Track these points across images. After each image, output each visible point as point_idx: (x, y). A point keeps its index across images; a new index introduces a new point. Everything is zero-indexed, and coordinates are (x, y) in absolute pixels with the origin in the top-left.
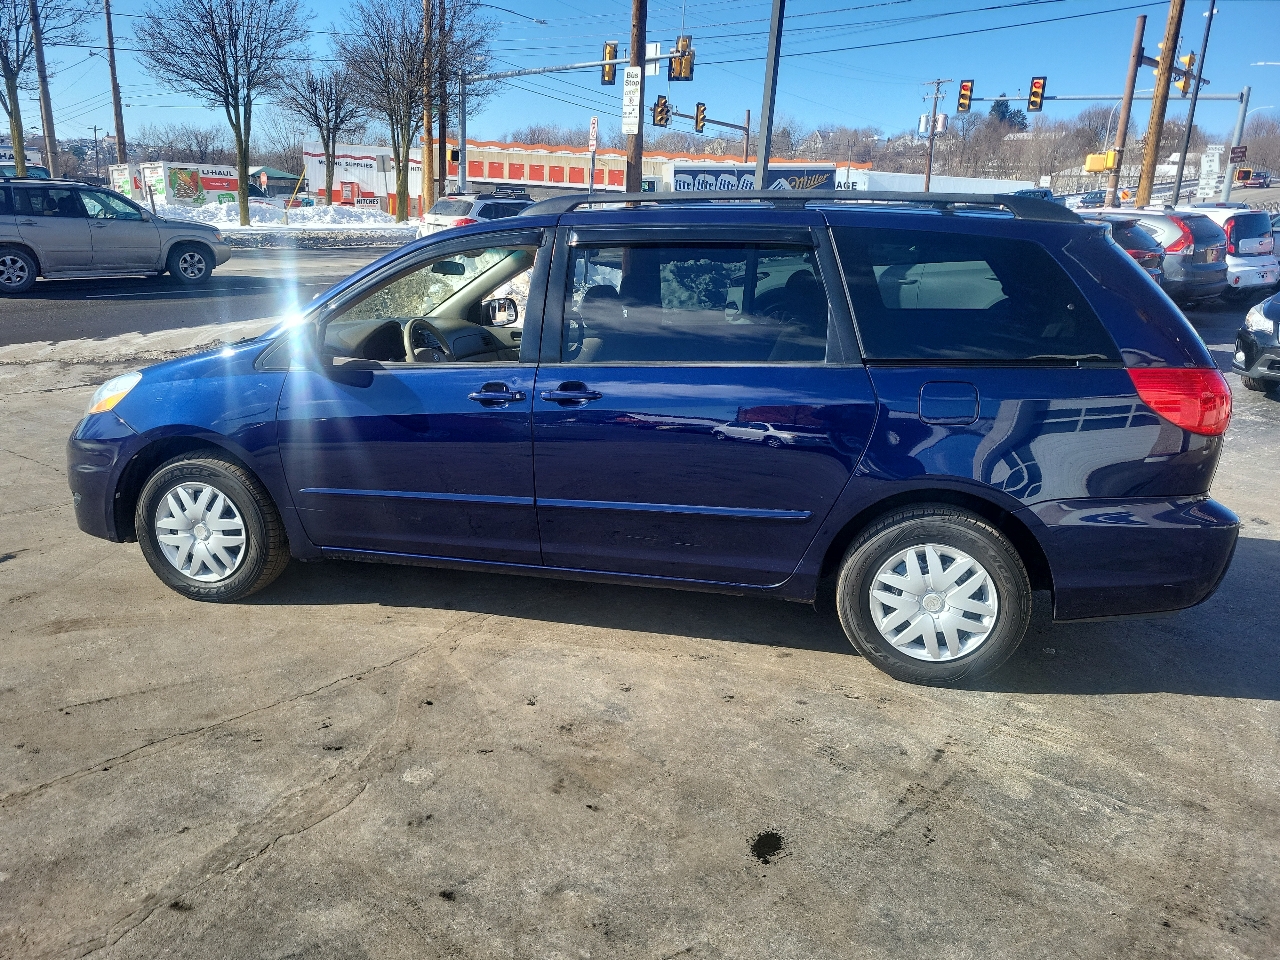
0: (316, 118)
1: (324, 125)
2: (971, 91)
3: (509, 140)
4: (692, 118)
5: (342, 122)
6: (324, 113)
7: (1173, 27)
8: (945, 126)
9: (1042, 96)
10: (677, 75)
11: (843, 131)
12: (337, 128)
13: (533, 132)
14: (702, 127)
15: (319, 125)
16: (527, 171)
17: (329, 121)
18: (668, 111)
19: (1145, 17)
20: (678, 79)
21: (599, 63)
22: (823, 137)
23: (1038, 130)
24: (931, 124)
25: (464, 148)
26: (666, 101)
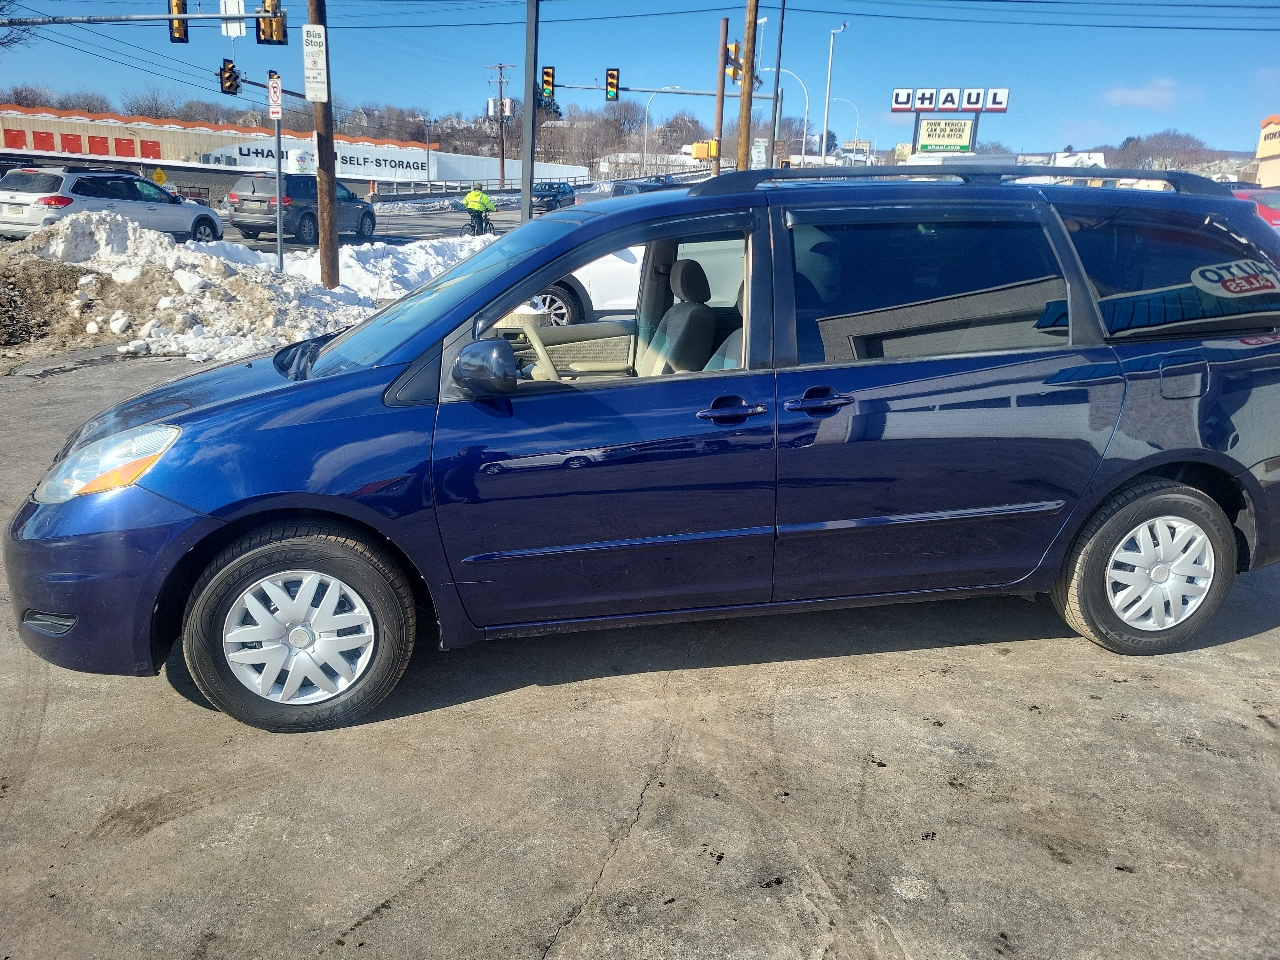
2: (553, 77)
7: (751, 30)
8: (513, 110)
9: (618, 88)
10: (268, 38)
11: (389, 109)
16: (30, 138)
18: (237, 78)
19: (728, 20)
20: (268, 42)
21: (166, 16)
22: (368, 115)
23: (572, 119)
24: (499, 107)
26: (234, 66)
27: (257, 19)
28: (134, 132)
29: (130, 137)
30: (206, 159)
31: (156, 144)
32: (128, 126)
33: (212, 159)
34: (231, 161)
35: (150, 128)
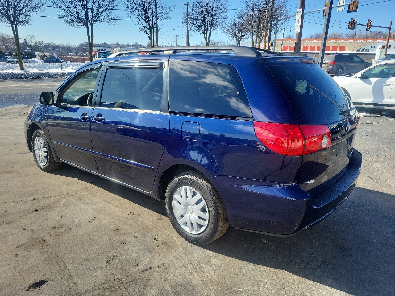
0: (235, 35)
1: (238, 37)
3: (308, 38)
4: (365, 25)
5: (243, 36)
6: (238, 34)
10: (351, 10)
12: (241, 38)
13: (317, 35)
14: (369, 28)
15: (236, 37)
17: (239, 36)
18: (355, 24)
20: (351, 12)
25: (275, 42)
26: (354, 20)
27: (349, 5)
28: (338, 44)
29: (337, 45)
30: (359, 50)
31: (344, 47)
32: (337, 42)
33: (361, 50)
34: (367, 50)
35: (343, 42)
